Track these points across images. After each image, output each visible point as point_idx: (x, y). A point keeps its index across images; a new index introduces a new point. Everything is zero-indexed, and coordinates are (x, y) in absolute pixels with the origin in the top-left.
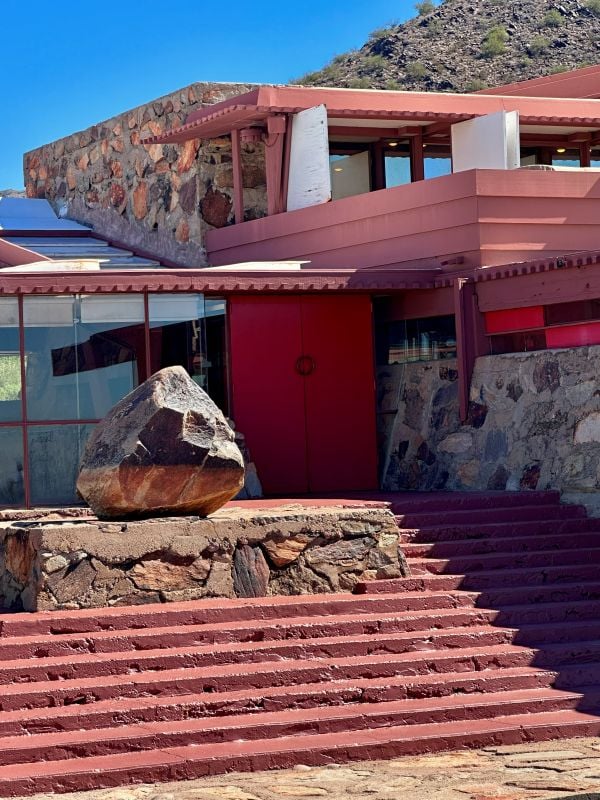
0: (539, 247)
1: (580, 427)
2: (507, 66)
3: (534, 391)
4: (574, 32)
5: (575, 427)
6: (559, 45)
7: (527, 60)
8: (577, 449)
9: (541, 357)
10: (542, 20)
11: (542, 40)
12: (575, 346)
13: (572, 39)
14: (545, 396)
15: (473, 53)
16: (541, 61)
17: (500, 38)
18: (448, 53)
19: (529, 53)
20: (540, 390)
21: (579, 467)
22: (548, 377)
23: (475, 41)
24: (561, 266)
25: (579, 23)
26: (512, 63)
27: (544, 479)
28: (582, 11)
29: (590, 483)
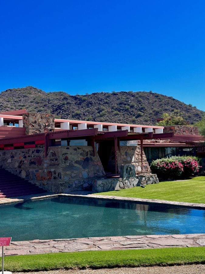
0: (5, 136)
1: (8, 160)
2: (12, 103)
3: (2, 155)
4: (22, 99)
5: (7, 160)
6: (20, 101)
7: (15, 103)
8: (7, 163)
9: (3, 151)
10: (18, 97)
11: (17, 100)
12: (8, 150)
13: (22, 100)
14: (4, 156)
15: (6, 101)
16: (17, 103)
17: (11, 99)
18: (2, 101)
19: (15, 102)
20: (3, 155)
21: (7, 166)
22: (4, 154)
23: (6, 99)
24: (6, 139)
25: (23, 98)
26: (13, 103)
27: (3, 167)
28: (24, 96)
29: (9, 168)
